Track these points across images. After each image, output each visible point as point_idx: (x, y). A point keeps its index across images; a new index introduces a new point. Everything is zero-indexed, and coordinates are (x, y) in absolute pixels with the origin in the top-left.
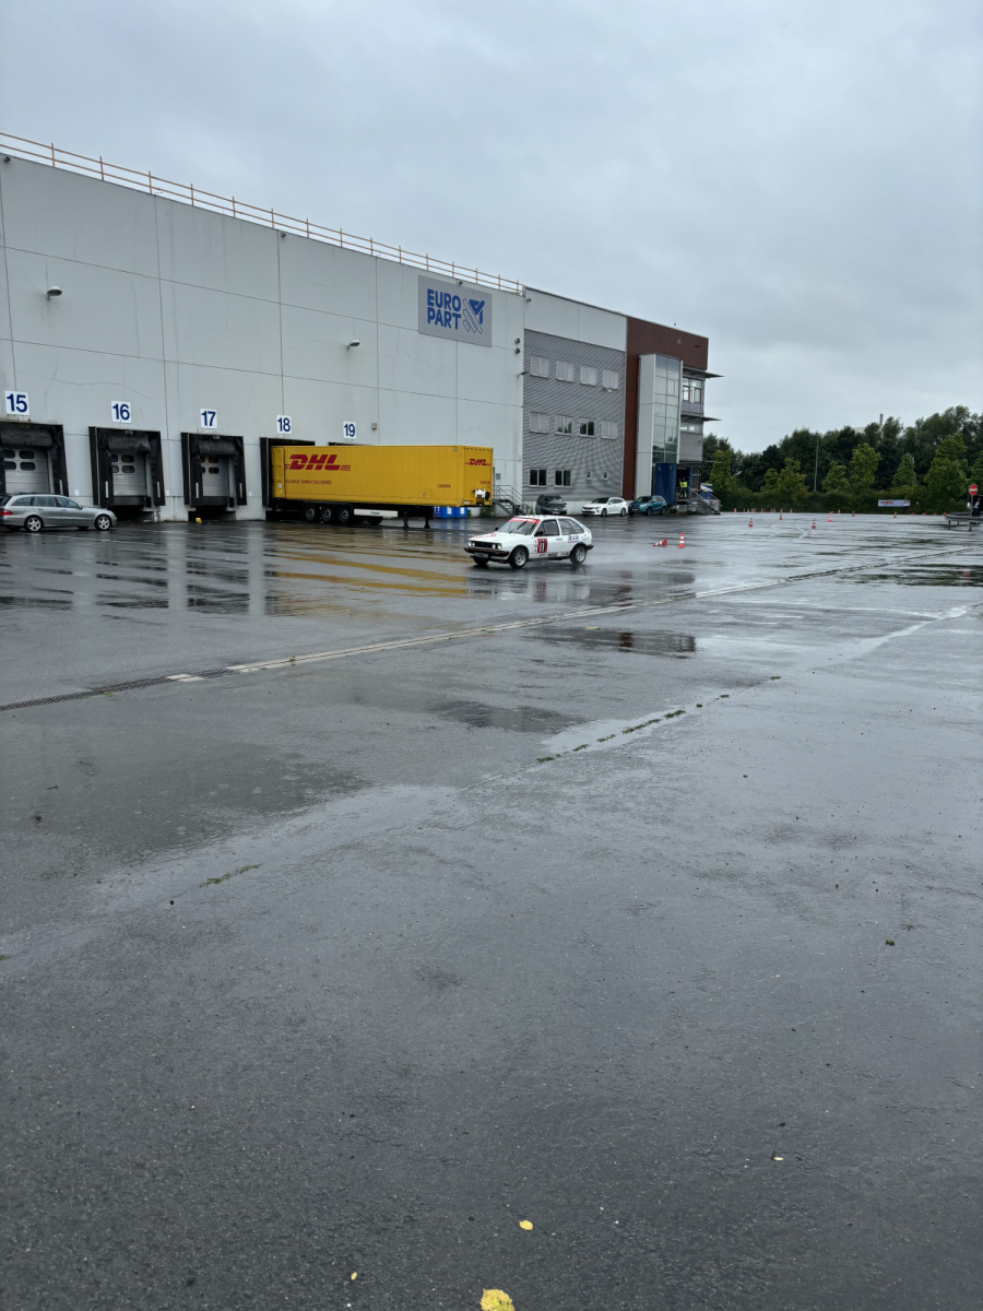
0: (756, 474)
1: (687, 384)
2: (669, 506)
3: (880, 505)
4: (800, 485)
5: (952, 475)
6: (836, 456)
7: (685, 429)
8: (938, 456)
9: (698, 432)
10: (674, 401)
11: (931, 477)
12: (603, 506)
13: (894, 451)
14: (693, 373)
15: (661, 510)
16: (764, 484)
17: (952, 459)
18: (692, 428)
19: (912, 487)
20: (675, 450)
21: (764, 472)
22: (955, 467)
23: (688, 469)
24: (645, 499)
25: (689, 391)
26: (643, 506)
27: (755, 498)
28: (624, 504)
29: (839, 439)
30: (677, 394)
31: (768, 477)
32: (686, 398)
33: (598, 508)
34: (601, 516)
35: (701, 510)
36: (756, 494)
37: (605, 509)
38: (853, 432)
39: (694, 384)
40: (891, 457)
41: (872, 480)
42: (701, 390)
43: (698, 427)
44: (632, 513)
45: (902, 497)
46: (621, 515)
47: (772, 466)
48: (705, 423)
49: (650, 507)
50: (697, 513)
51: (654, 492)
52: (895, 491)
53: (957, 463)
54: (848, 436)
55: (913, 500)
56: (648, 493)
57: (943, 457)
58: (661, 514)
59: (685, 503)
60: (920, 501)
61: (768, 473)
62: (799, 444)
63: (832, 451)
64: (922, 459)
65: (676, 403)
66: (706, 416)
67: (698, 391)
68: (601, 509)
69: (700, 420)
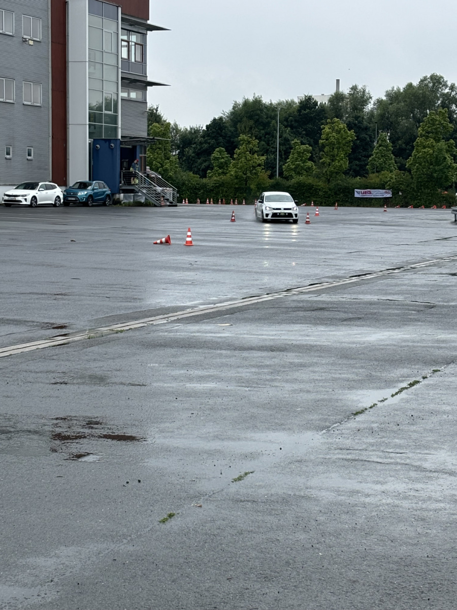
0: (198, 154)
1: (125, 38)
2: (113, 194)
3: (356, 195)
4: (259, 169)
5: (438, 160)
6: (297, 134)
7: (125, 95)
8: (422, 136)
9: (140, 98)
10: (110, 60)
11: (415, 162)
12: (30, 193)
13: (366, 129)
14: (133, 24)
15: (104, 200)
16: (210, 167)
17: (438, 141)
18: (133, 95)
19: (392, 175)
20: (116, 122)
21: (209, 152)
22: (440, 150)
23: (134, 147)
24: (83, 186)
25: (129, 47)
26: (82, 194)
27: (204, 186)
28: (58, 192)
29: (299, 111)
30: (114, 51)
31: (216, 159)
32: (125, 55)
33: (25, 196)
34: (30, 206)
35: (153, 200)
36: (204, 180)
37: (34, 198)
38: (316, 103)
39: (134, 38)
40: (363, 135)
41: (345, 164)
42: (143, 46)
43: (140, 93)
44: (69, 203)
45: (382, 187)
46: (54, 205)
47: (218, 145)
48: (149, 88)
49: (90, 196)
50: (147, 204)
51: (93, 176)
52: (374, 178)
53: (442, 144)
54: (310, 108)
55: (395, 191)
56: (86, 178)
57: (427, 137)
58: (104, 205)
59: (132, 191)
60: (402, 191)
61: (216, 154)
62: (250, 117)
63: (292, 127)
64: (398, 139)
65: (114, 62)
66: (149, 79)
67: (138, 47)
68: (29, 198)
69: (143, 84)
